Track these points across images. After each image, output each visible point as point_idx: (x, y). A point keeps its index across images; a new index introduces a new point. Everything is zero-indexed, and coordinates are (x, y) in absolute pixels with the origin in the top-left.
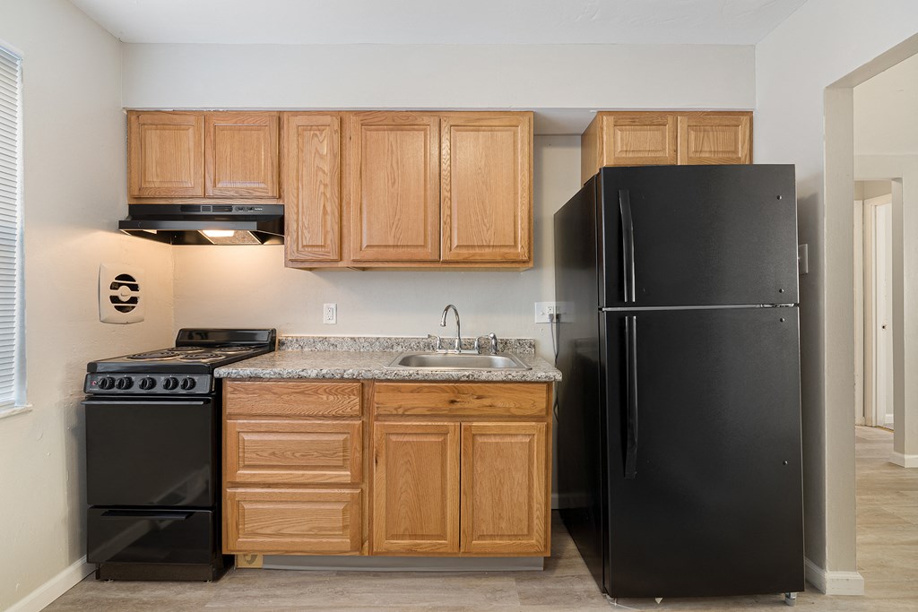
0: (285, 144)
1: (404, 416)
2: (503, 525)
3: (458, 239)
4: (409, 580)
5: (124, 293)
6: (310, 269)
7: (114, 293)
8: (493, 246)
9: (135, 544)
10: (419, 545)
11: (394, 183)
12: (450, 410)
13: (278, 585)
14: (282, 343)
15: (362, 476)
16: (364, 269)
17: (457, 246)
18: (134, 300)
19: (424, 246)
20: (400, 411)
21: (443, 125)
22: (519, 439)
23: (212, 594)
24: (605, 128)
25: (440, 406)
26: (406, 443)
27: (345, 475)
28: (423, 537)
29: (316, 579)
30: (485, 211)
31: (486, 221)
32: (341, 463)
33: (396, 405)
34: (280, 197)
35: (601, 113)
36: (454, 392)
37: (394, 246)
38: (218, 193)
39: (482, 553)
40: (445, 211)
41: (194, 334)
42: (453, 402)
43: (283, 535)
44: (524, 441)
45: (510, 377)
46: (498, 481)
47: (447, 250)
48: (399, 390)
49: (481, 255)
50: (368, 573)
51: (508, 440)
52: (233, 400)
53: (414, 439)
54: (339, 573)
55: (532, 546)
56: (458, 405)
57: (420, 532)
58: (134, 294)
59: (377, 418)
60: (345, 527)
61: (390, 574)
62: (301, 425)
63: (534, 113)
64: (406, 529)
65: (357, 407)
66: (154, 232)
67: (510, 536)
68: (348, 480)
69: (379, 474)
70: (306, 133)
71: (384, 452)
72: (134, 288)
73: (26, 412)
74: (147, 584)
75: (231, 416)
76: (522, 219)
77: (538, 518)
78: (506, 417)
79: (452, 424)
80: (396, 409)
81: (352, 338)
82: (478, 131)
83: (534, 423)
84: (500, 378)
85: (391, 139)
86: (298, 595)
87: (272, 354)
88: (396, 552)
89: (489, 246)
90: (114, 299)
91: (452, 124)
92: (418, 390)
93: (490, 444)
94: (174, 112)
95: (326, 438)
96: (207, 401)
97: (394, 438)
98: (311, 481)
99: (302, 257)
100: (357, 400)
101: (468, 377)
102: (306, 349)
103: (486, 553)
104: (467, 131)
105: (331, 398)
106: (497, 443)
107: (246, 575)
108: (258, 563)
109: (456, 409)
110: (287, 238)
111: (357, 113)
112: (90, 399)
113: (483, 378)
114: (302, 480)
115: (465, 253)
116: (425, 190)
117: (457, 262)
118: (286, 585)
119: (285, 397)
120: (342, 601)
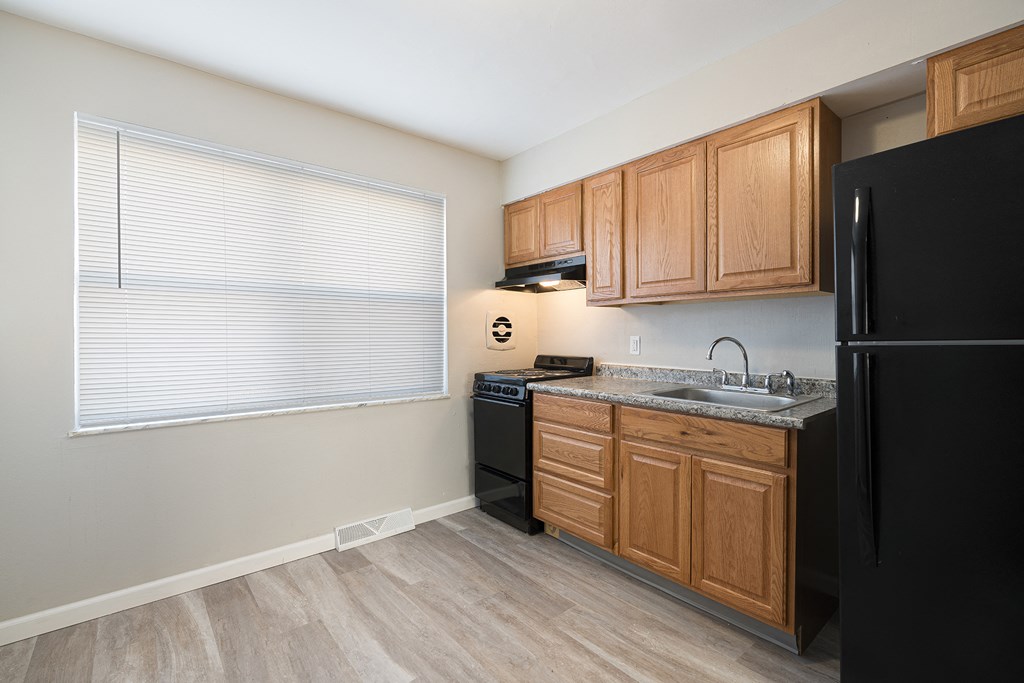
0: (586, 206)
1: (643, 439)
2: (734, 574)
3: (725, 267)
4: (652, 594)
5: (502, 330)
6: (620, 306)
7: (496, 330)
8: (765, 270)
9: (507, 500)
10: (656, 562)
11: (664, 221)
12: (682, 441)
13: (562, 553)
14: (599, 370)
15: (613, 485)
16: (661, 303)
17: (724, 275)
18: (508, 334)
19: (692, 278)
20: (640, 434)
21: (710, 149)
22: (752, 487)
23: (524, 541)
24: (936, 80)
25: (673, 435)
26: (644, 464)
27: (600, 480)
28: (658, 556)
29: (586, 561)
30: (755, 233)
31: (755, 242)
32: (598, 470)
33: (636, 428)
34: (583, 249)
35: (932, 59)
36: (685, 424)
37: (664, 281)
38: (546, 253)
39: (710, 594)
40: (712, 240)
41: (555, 360)
42: (684, 433)
43: (563, 515)
44: (758, 490)
45: (740, 416)
46: (728, 525)
47: (714, 279)
48: (638, 415)
49: (751, 282)
50: (624, 574)
51: (739, 484)
52: (539, 407)
53: (652, 462)
54: (604, 565)
55: (767, 611)
56: (689, 438)
57: (655, 551)
58: (509, 330)
59: (625, 437)
60: (600, 525)
61: (641, 584)
62: (573, 433)
63: (820, 98)
64: (644, 544)
65: (608, 425)
66: (523, 286)
67: (742, 591)
68: (602, 485)
69: (624, 486)
70: (598, 193)
71: (627, 468)
72: (509, 326)
73: (448, 398)
74: (499, 522)
75: (539, 419)
76: (801, 234)
77: (774, 582)
78: (735, 458)
79: (684, 455)
80: (637, 432)
81: (650, 369)
82: (747, 144)
83: (770, 474)
84: (728, 416)
85: (661, 178)
86: (567, 564)
87: (588, 378)
88: (636, 561)
89: (760, 271)
90: (495, 334)
91: (717, 145)
92: (654, 418)
93: (721, 484)
94: (525, 200)
95: (588, 446)
96: (521, 405)
97: (635, 458)
98: (579, 478)
99: (596, 297)
100: (608, 419)
101: (696, 410)
102: (615, 376)
103: (715, 597)
104: (734, 148)
105: (591, 414)
106: (728, 485)
107: (548, 539)
108: (556, 535)
109: (690, 442)
110: (589, 282)
111: (633, 163)
112: (476, 396)
113: (711, 413)
114: (572, 476)
115: (733, 281)
116: (692, 222)
117: (726, 291)
118: (567, 556)
119: (564, 409)
120: (592, 580)
